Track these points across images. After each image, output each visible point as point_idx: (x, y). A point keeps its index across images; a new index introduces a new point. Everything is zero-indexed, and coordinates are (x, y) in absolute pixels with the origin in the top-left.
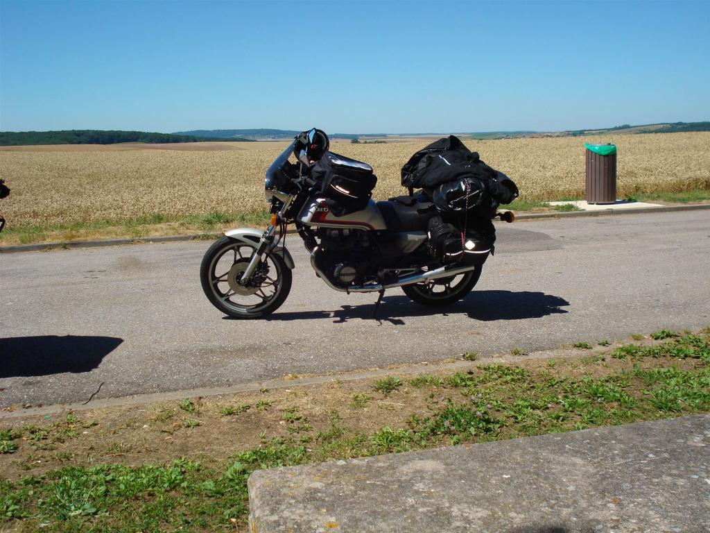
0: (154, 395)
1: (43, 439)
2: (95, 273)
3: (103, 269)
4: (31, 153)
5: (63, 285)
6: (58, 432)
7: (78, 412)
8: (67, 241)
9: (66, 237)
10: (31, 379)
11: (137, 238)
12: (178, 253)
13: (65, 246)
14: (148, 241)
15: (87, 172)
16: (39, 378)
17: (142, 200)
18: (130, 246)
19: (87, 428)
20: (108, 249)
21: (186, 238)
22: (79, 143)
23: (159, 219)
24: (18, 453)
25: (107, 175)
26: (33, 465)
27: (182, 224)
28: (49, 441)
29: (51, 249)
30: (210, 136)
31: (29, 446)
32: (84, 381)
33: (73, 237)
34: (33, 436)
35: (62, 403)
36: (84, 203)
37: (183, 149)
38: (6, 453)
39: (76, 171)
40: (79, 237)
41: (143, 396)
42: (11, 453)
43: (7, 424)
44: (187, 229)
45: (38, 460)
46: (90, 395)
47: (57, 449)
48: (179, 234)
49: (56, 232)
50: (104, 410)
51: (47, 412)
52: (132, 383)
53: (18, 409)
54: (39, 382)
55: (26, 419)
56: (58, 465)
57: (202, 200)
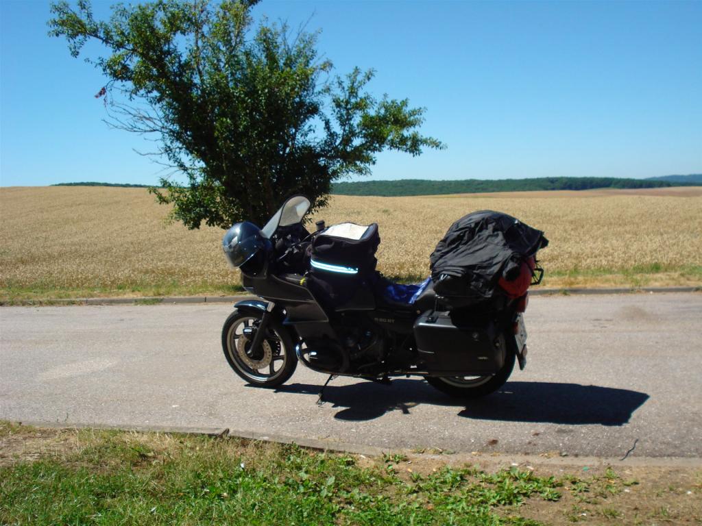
0: (693, 459)
1: (585, 491)
2: (601, 322)
3: (609, 318)
4: (513, 199)
5: (574, 332)
6: (599, 486)
7: (616, 468)
8: (567, 287)
9: (565, 283)
10: (563, 426)
11: (637, 287)
12: (684, 305)
13: (565, 293)
14: (648, 291)
15: (571, 218)
16: (571, 427)
17: (632, 248)
18: (629, 295)
19: (628, 485)
20: (607, 297)
21: (688, 290)
22: (553, 189)
23: (656, 268)
24: (562, 502)
25: (590, 221)
26: (579, 517)
27: (682, 275)
28: (591, 494)
29: (551, 294)
30: (684, 181)
31: (572, 497)
32: (617, 435)
33: (572, 283)
34: (574, 487)
35: (599, 455)
36: (574, 249)
37: (663, 194)
38: (550, 500)
39: (559, 217)
40: (578, 283)
41: (682, 458)
42: (555, 501)
43: (547, 470)
44: (688, 279)
45: (583, 512)
46: (626, 452)
47: (600, 503)
48: (681, 285)
49: (555, 278)
50: (643, 469)
51: (585, 463)
52: (668, 444)
53: (555, 456)
54: (571, 431)
55: (565, 467)
56: (605, 522)
57: (696, 248)
